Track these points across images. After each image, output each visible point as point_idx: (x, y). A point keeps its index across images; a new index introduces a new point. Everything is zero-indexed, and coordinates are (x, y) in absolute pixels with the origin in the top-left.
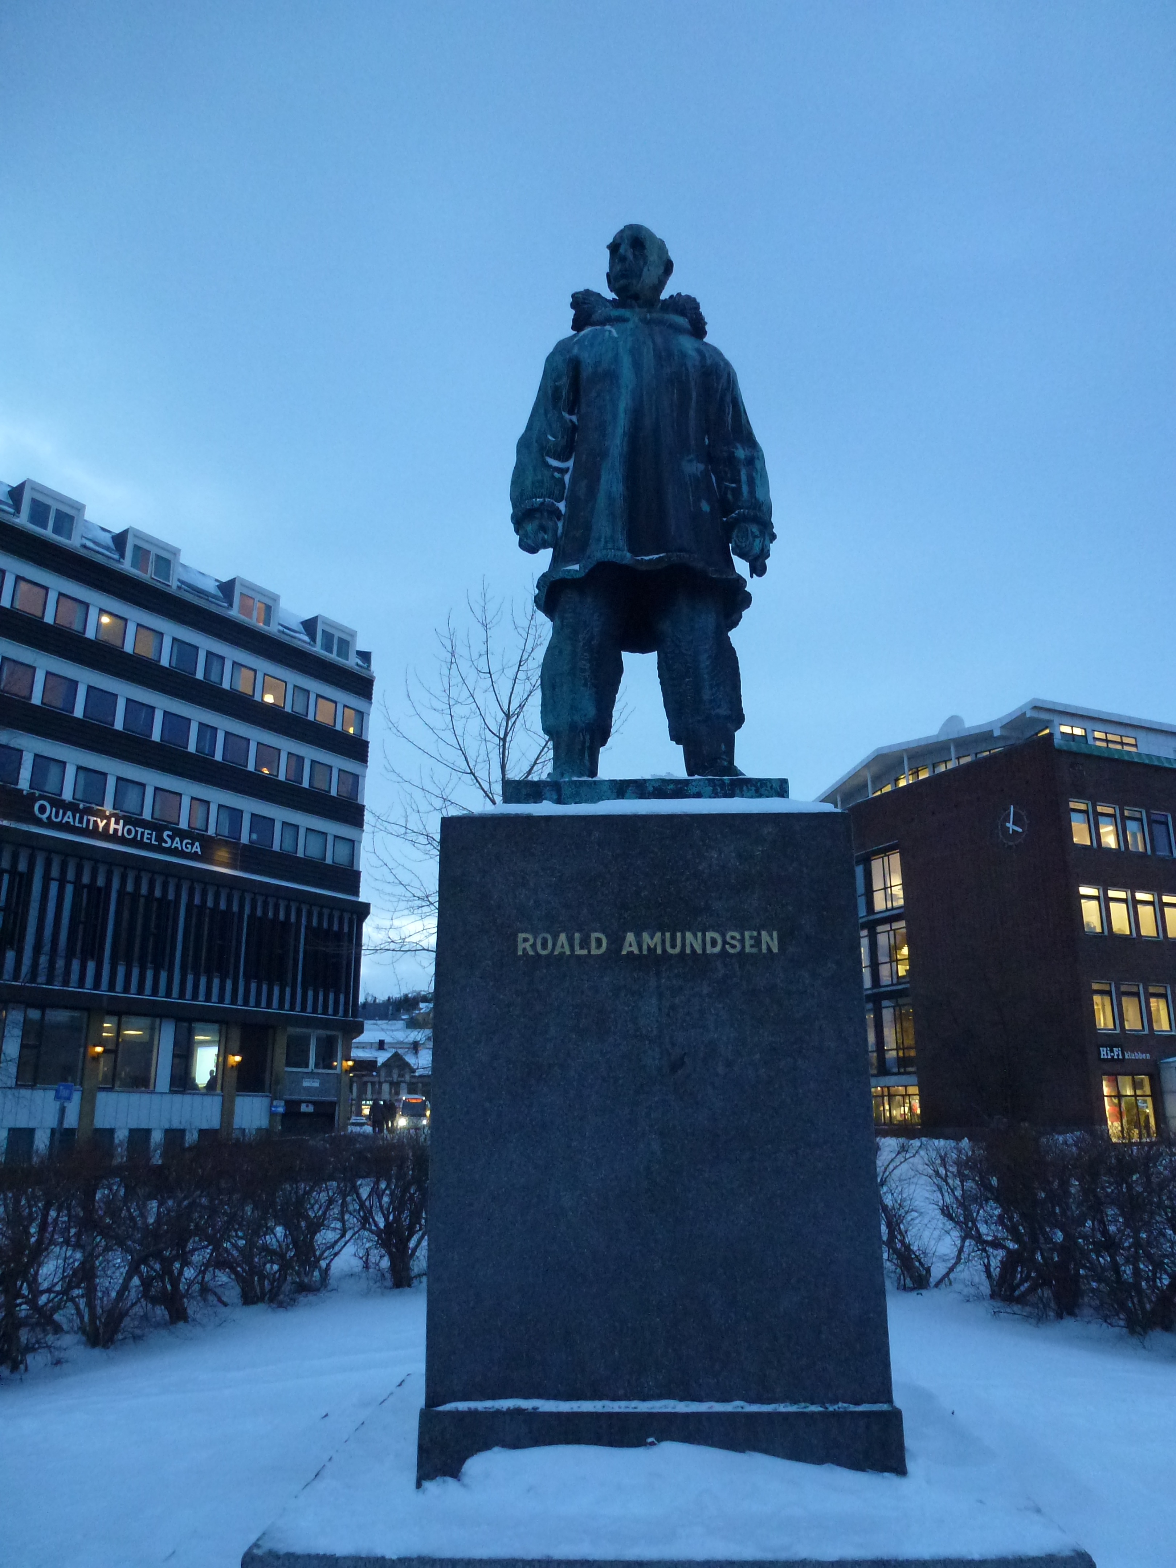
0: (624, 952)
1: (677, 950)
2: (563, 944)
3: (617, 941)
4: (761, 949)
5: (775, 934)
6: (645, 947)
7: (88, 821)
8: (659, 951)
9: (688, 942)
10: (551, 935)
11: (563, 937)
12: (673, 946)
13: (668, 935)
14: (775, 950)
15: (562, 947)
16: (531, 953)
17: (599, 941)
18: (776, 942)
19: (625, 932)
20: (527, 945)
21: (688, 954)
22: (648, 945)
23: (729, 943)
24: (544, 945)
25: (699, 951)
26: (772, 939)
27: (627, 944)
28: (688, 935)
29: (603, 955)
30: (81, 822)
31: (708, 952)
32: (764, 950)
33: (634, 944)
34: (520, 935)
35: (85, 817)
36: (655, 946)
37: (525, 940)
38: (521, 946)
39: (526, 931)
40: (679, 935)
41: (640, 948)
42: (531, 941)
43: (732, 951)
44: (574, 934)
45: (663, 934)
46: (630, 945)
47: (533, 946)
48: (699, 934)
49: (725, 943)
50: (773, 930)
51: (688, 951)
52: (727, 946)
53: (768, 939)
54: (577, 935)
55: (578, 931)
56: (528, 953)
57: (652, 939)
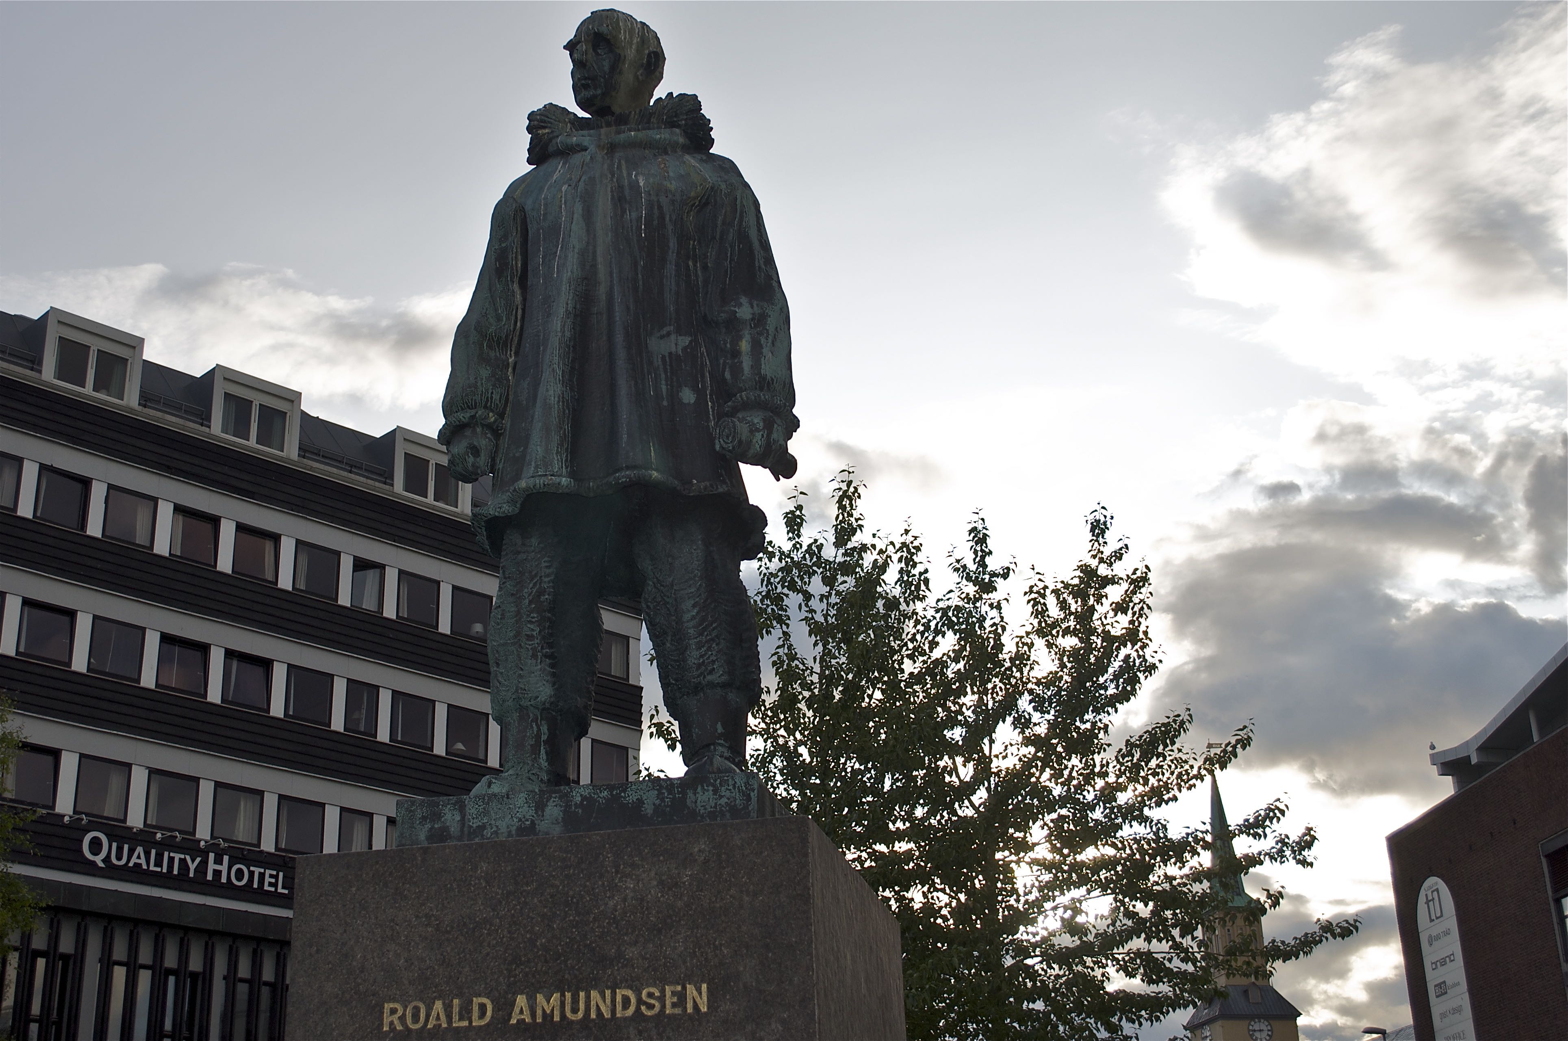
0: (513, 1021)
1: (580, 1015)
2: (438, 1014)
3: (505, 1006)
4: (685, 1008)
5: (704, 986)
6: (539, 1012)
7: (171, 860)
8: (557, 1018)
9: (593, 1003)
10: (424, 1003)
11: (438, 1005)
12: (575, 1010)
13: (568, 995)
14: (704, 1009)
15: (438, 1018)
16: (399, 1028)
17: (483, 1008)
18: (705, 998)
19: (515, 994)
20: (395, 1018)
21: (593, 1020)
22: (544, 1010)
23: (645, 1003)
24: (416, 1017)
25: (607, 1015)
26: (700, 994)
27: (517, 1010)
28: (594, 994)
29: (488, 1025)
30: (158, 863)
31: (618, 1015)
32: (690, 1010)
33: (526, 1011)
34: (386, 1005)
35: (166, 854)
36: (553, 1010)
37: (393, 1011)
38: (386, 1020)
39: (394, 1000)
40: (582, 994)
41: (533, 1014)
42: (400, 1013)
43: (649, 1013)
44: (452, 1001)
45: (563, 995)
46: (521, 1012)
47: (402, 1019)
48: (608, 993)
49: (640, 1001)
50: (703, 981)
51: (593, 1016)
52: (643, 1008)
53: (695, 993)
54: (456, 1002)
55: (457, 996)
56: (395, 1028)
57: (548, 1002)
